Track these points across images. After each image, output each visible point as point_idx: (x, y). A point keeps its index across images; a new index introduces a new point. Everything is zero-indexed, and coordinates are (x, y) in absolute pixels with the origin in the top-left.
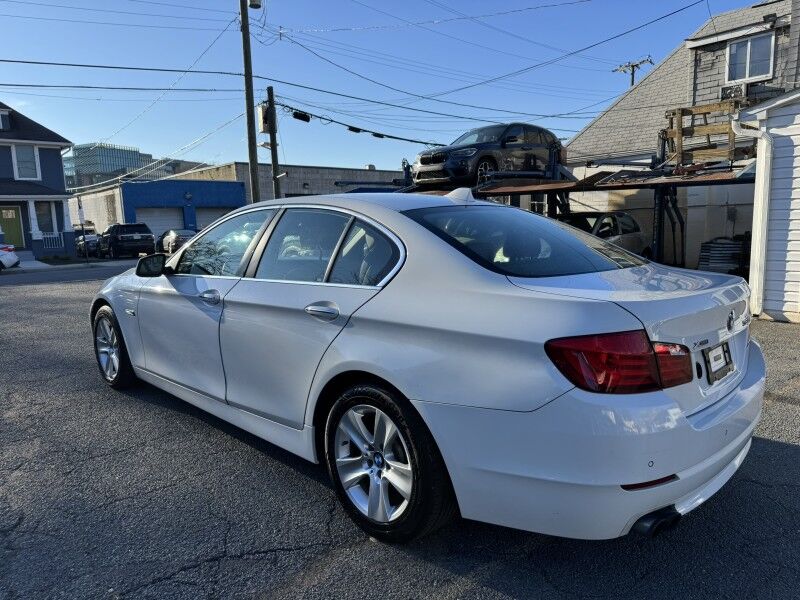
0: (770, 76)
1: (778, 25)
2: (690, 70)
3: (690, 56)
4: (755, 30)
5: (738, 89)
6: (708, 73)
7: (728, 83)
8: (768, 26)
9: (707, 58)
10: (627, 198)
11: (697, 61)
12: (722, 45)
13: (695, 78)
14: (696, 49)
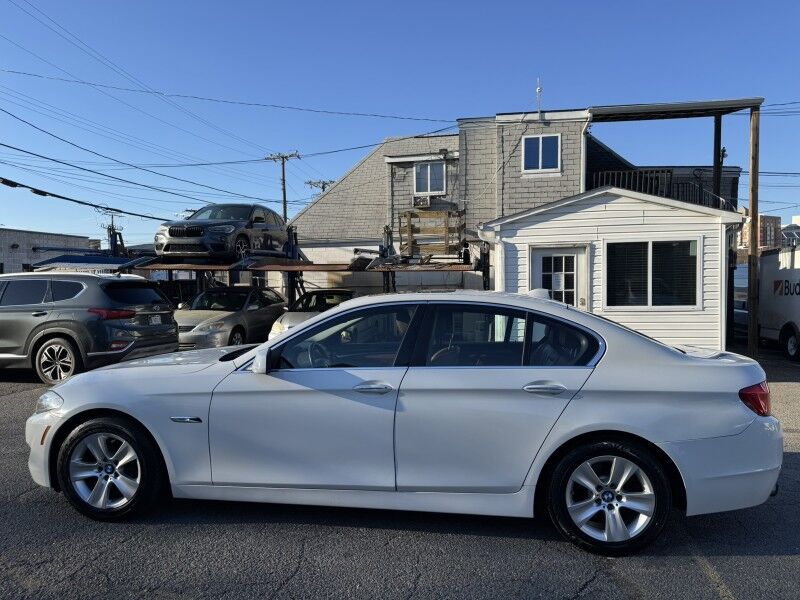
0: (444, 193)
1: (448, 157)
2: (388, 179)
3: (387, 169)
4: (433, 158)
5: (424, 200)
6: (401, 184)
7: (416, 194)
8: (442, 157)
9: (400, 172)
10: (344, 277)
11: (393, 174)
12: (410, 164)
13: (392, 186)
14: (392, 164)
